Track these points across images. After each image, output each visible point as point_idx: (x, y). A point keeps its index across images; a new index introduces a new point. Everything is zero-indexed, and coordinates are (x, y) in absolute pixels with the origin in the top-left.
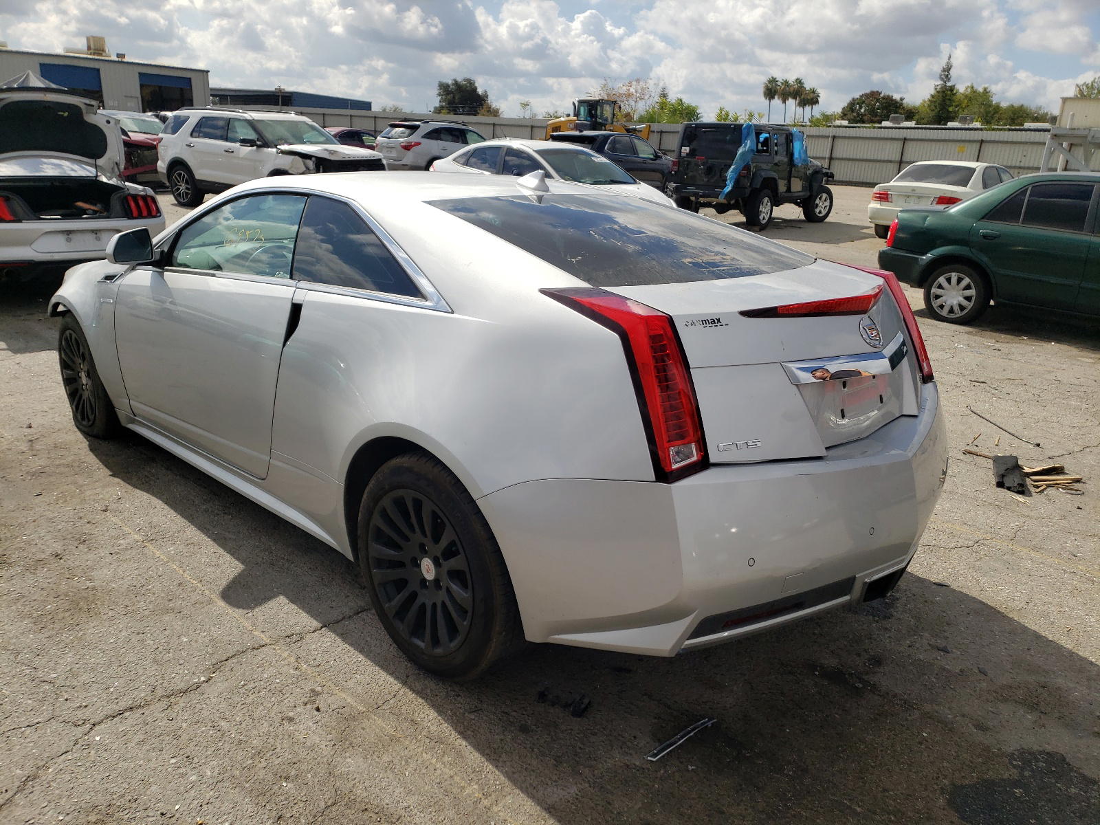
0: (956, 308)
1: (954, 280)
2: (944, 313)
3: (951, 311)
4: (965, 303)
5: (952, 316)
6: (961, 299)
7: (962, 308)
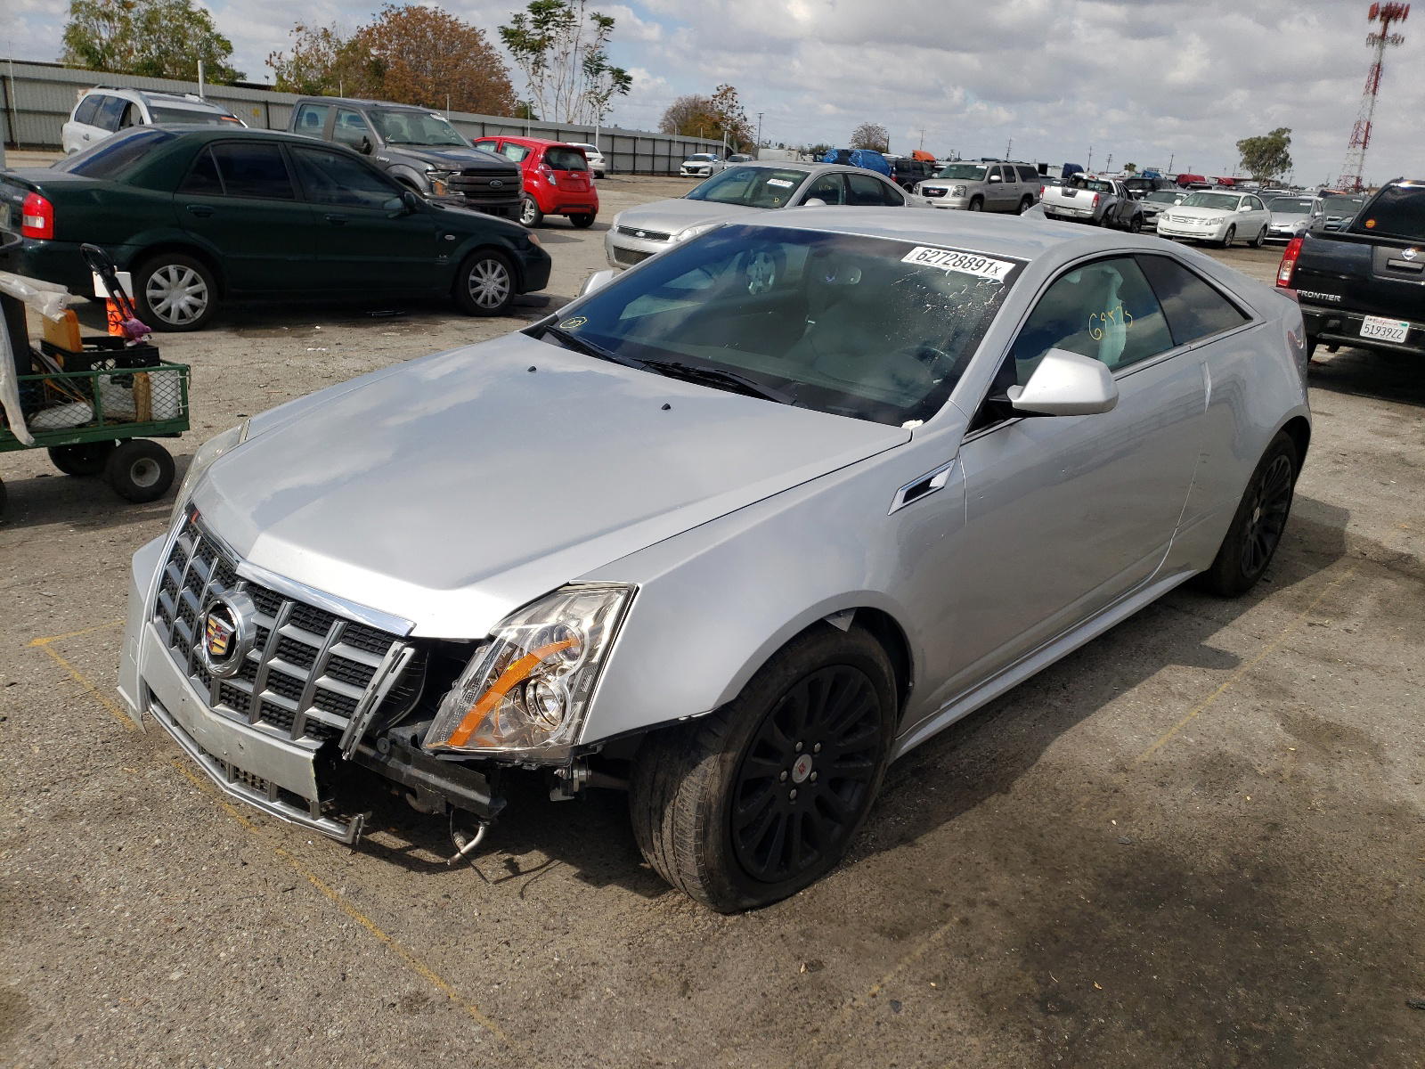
0: (188, 311)
1: (173, 274)
2: (173, 319)
3: (182, 315)
4: (196, 302)
5: (184, 322)
6: (189, 298)
7: (194, 308)
